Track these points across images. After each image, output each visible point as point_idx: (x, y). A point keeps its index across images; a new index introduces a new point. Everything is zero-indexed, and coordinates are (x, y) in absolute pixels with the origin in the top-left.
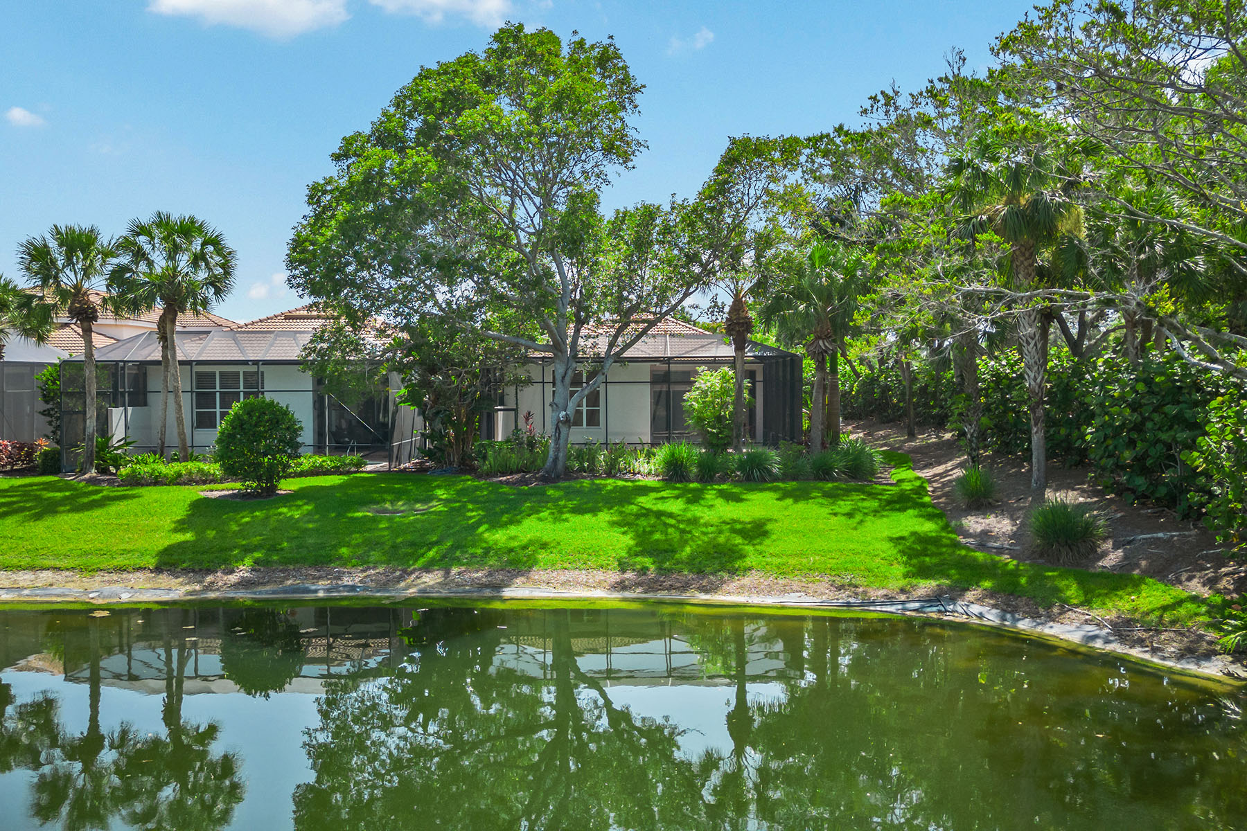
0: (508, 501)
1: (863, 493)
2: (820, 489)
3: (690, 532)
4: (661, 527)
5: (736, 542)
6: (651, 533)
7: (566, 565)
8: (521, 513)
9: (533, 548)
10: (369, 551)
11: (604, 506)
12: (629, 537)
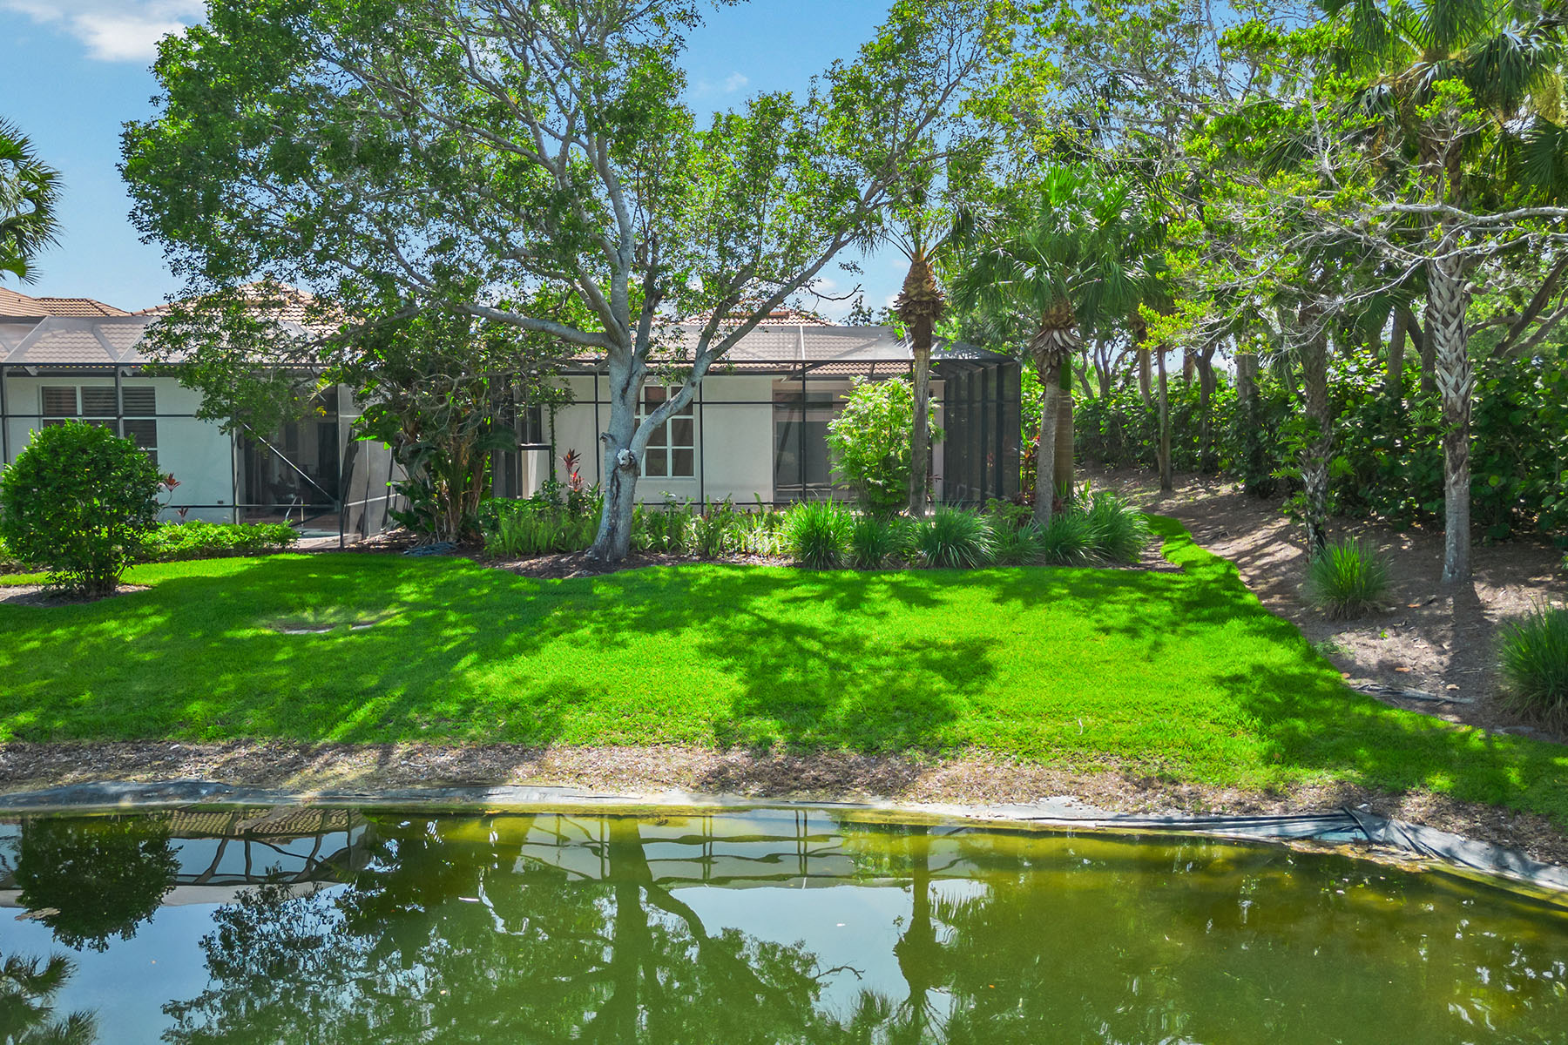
0: (520, 606)
1: (1140, 587)
2: (1063, 581)
3: (847, 667)
4: (794, 657)
5: (935, 687)
6: (777, 669)
7: (617, 736)
8: (542, 628)
9: (556, 701)
10: (244, 708)
11: (692, 617)
12: (736, 676)
